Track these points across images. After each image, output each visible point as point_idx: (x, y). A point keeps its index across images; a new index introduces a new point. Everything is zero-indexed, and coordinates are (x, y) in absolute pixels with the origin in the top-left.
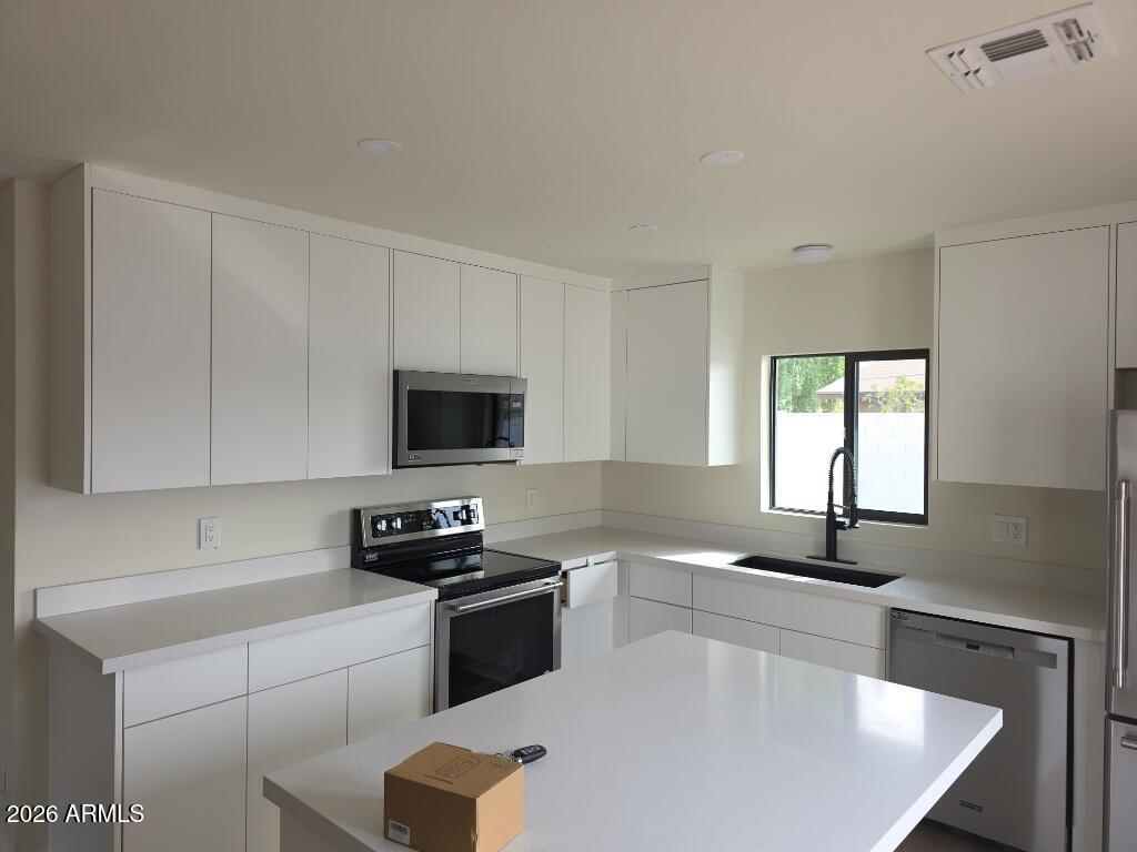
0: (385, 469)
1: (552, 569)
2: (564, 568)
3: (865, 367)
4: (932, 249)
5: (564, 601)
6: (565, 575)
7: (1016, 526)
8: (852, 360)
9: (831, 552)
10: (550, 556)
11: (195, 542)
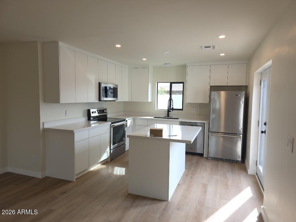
0: (97, 101)
1: (124, 120)
2: (126, 120)
3: (173, 85)
4: (186, 66)
5: (126, 126)
6: (126, 121)
7: (196, 109)
8: (171, 84)
9: (168, 116)
10: (124, 118)
11: (65, 115)
